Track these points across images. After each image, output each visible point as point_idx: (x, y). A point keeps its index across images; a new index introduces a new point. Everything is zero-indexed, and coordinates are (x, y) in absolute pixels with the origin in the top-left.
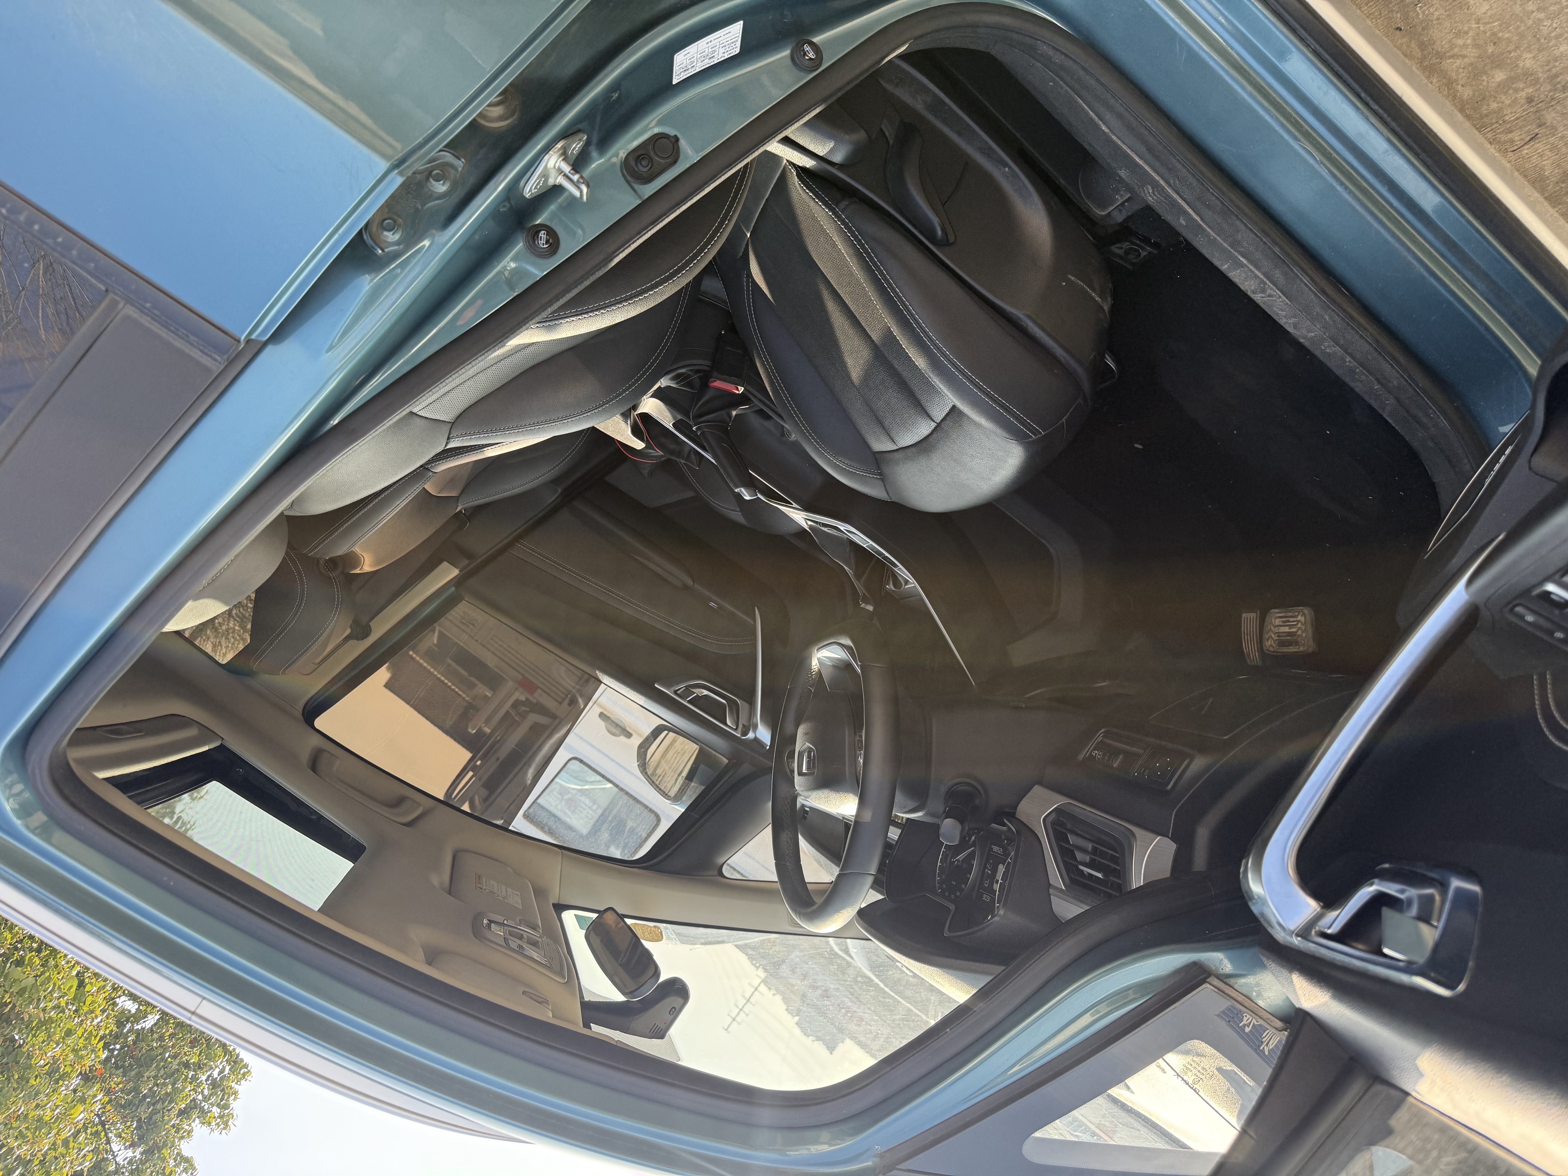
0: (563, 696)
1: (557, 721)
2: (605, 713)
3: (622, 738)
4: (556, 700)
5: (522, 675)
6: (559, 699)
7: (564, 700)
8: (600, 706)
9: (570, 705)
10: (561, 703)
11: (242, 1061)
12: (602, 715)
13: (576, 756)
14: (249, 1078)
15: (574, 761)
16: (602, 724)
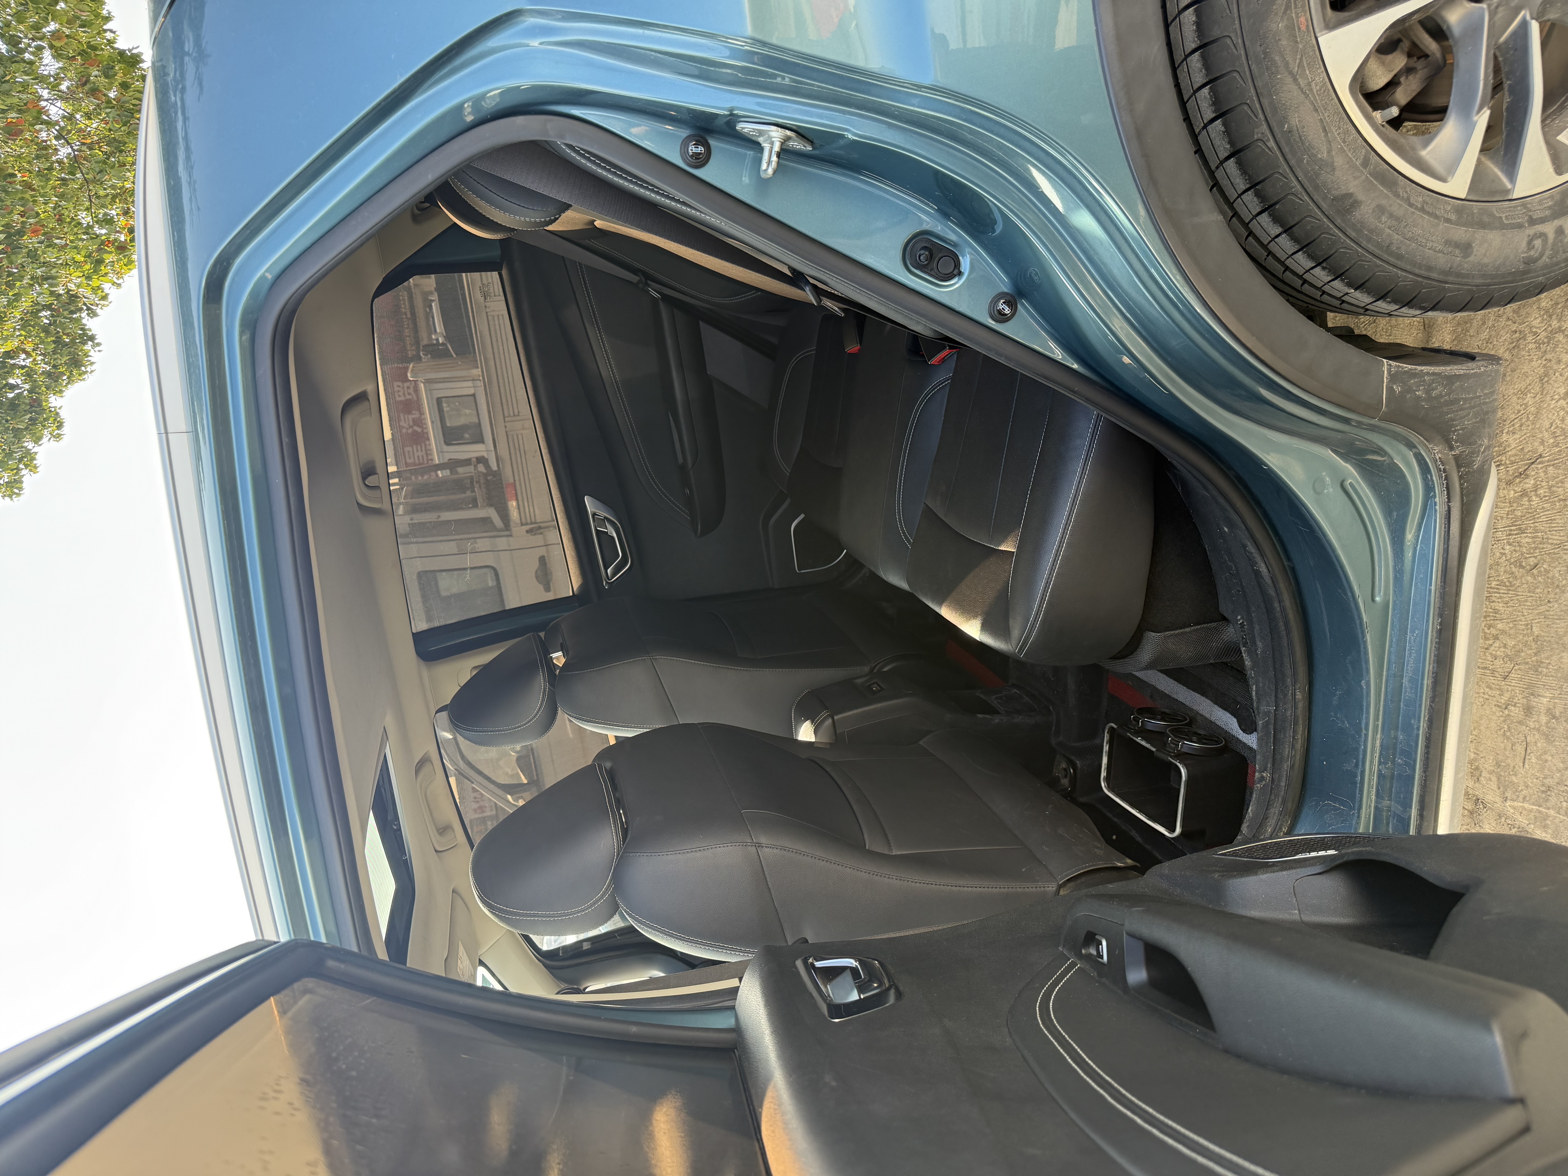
0: (529, 521)
1: (508, 533)
2: (546, 558)
3: (541, 587)
4: (521, 519)
5: (515, 481)
6: (524, 521)
7: (527, 524)
8: (548, 552)
9: (527, 532)
10: (522, 525)
11: (22, 482)
12: (543, 560)
13: (498, 569)
14: (15, 499)
15: (492, 571)
16: (536, 565)
